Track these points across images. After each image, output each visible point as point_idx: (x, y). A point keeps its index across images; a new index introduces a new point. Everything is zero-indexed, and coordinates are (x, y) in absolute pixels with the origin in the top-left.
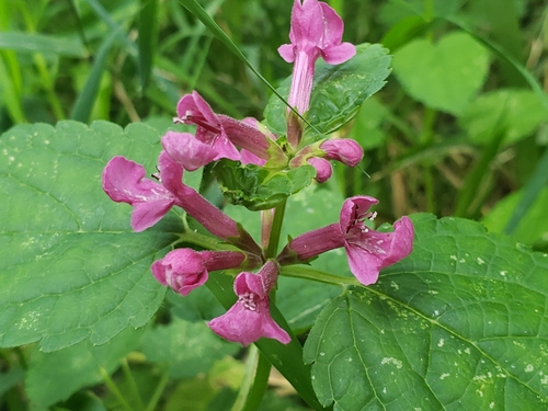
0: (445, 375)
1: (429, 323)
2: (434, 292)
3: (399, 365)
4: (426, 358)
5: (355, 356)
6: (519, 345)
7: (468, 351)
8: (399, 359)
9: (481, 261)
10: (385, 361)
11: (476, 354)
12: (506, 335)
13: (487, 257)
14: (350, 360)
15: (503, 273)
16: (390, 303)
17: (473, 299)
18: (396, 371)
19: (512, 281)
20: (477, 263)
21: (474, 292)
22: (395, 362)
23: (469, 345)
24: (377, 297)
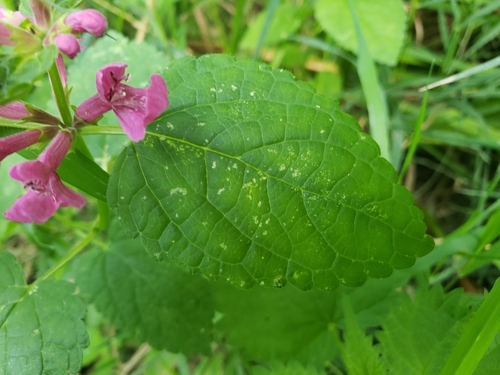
0: (221, 190)
1: (202, 151)
2: (202, 124)
3: (184, 192)
4: (205, 180)
5: (148, 193)
6: (272, 150)
7: (235, 166)
8: (183, 187)
9: (234, 88)
10: (173, 192)
11: (242, 167)
12: (262, 146)
13: (239, 83)
14: (145, 198)
15: (252, 94)
16: (169, 142)
17: (233, 123)
18: (183, 198)
19: (260, 98)
20: (231, 90)
21: (233, 116)
22: (181, 190)
23: (235, 161)
24: (158, 138)
